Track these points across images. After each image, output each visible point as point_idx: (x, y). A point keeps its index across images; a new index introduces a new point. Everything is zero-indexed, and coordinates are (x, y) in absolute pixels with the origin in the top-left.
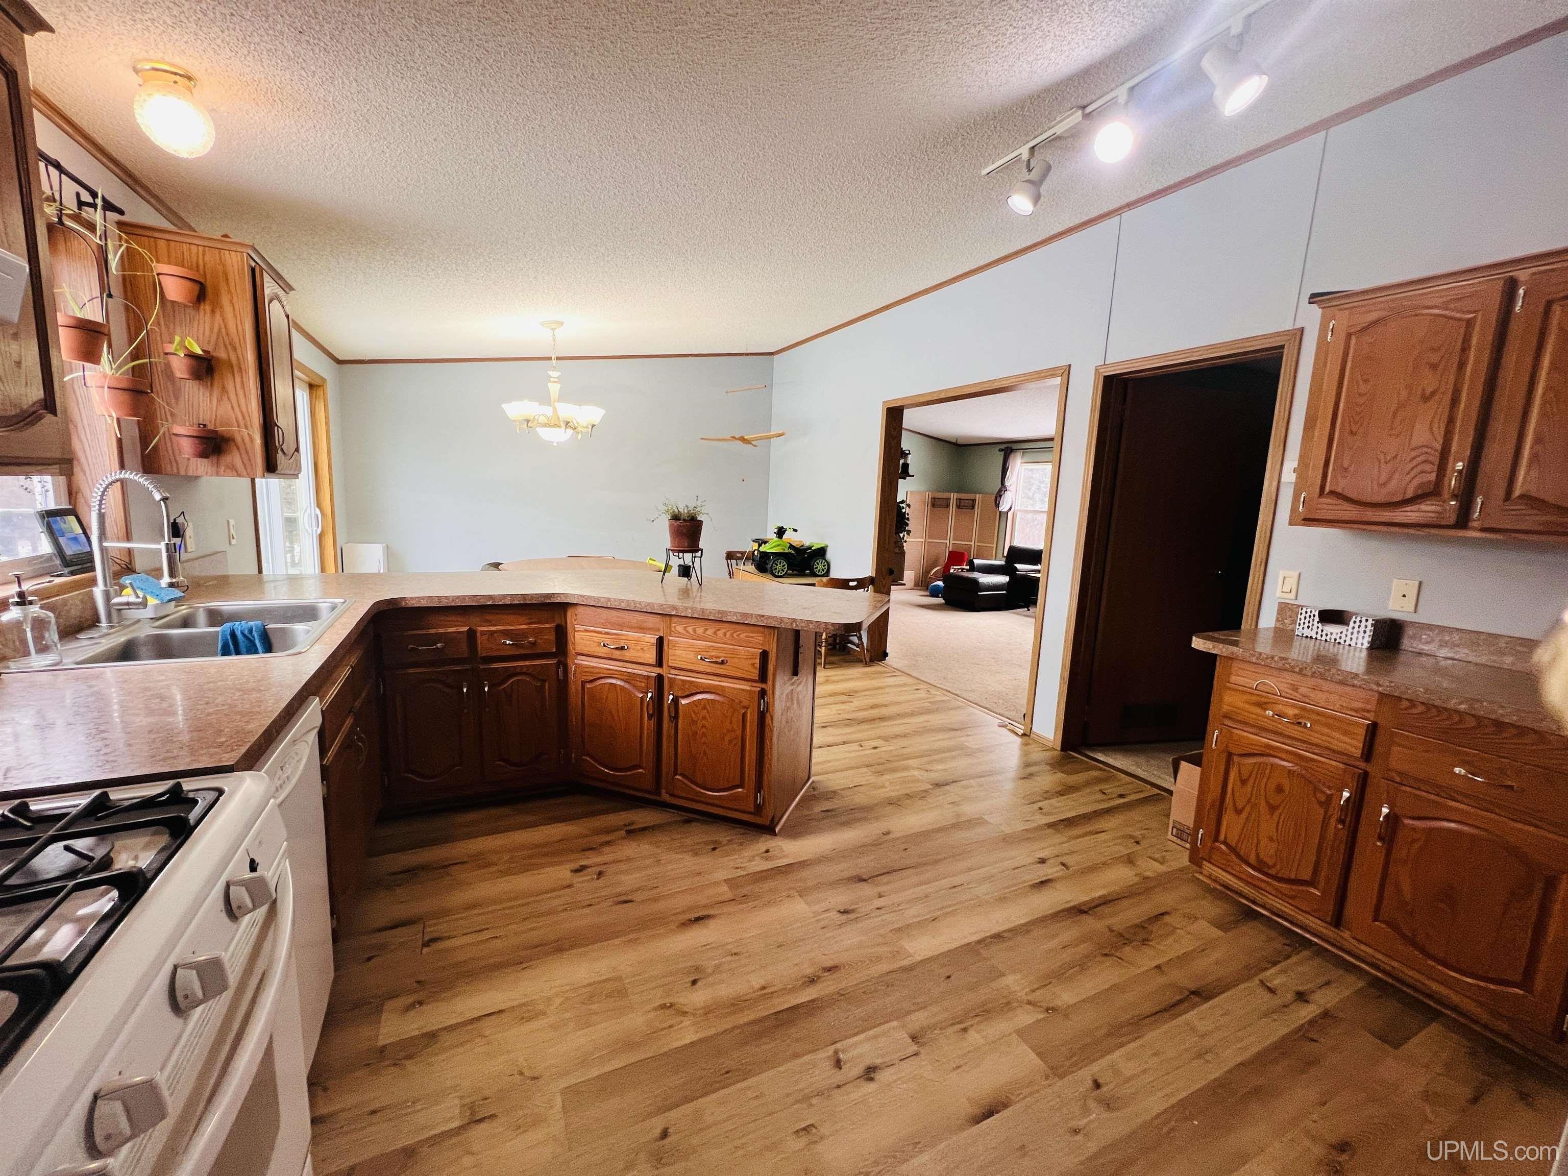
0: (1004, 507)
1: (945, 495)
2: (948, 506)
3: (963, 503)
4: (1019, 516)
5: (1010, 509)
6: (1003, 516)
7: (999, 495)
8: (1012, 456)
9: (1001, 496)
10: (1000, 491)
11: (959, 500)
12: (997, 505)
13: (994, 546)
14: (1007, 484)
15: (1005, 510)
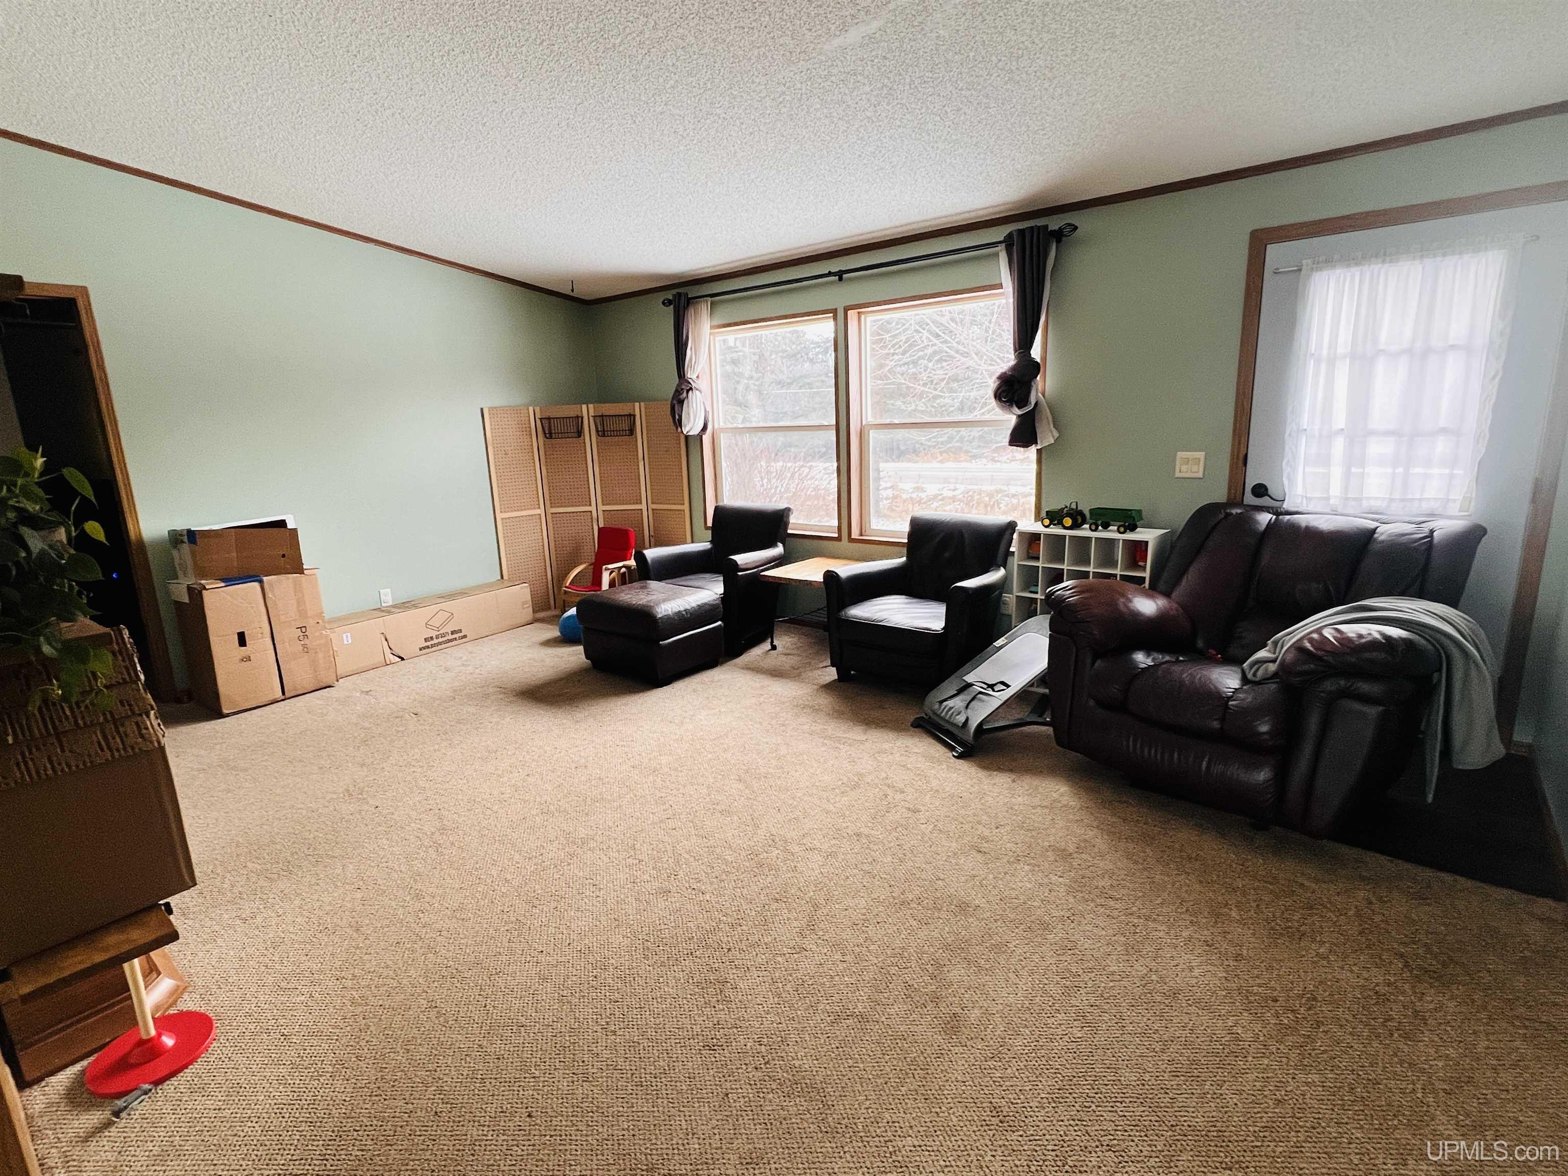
0: (691, 426)
1: (569, 411)
2: (580, 433)
3: (610, 425)
4: (724, 441)
5: (705, 428)
6: (693, 443)
7: (678, 400)
8: (691, 311)
9: (681, 402)
10: (678, 392)
11: (601, 419)
12: (678, 423)
13: (686, 507)
14: (690, 374)
15: (695, 431)
